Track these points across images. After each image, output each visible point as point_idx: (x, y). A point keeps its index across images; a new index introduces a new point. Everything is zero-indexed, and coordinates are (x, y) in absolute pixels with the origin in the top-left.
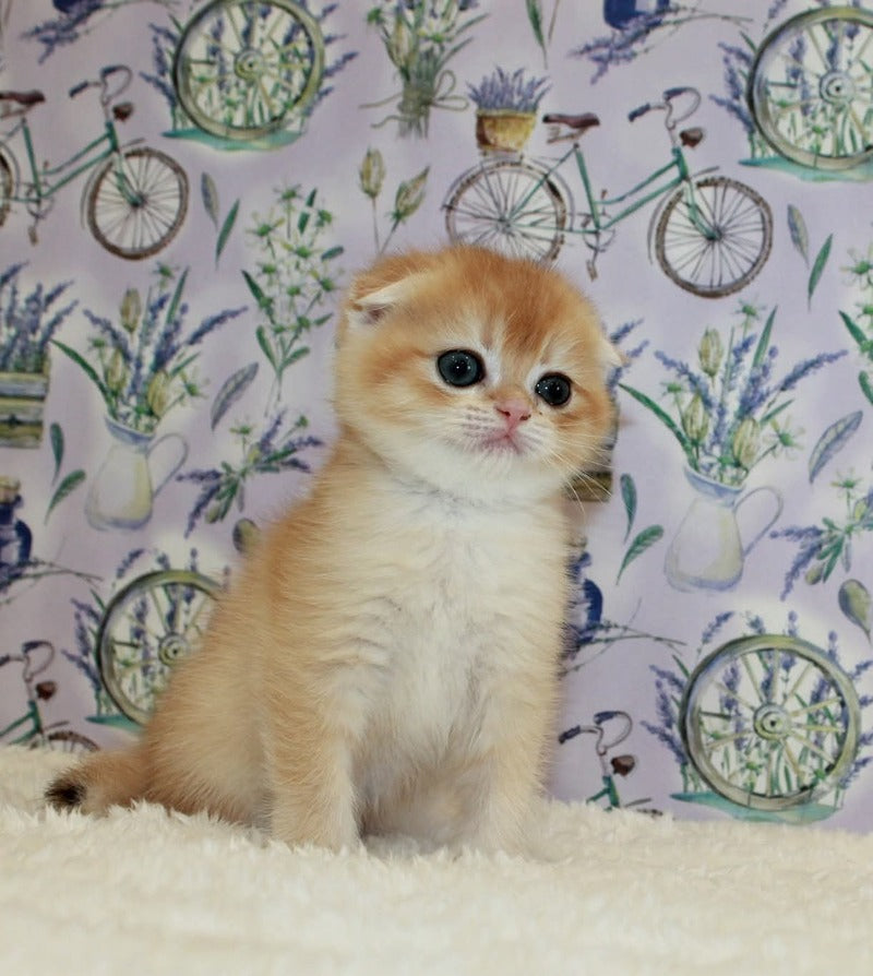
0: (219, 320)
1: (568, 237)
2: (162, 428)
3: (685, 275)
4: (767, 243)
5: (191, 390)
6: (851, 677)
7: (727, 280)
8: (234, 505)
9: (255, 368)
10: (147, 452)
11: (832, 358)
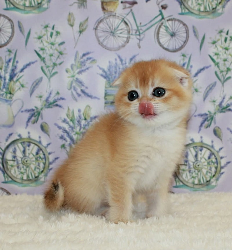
0: (29, 65)
1: (131, 36)
2: (14, 98)
3: (165, 46)
4: (188, 36)
5: (22, 86)
6: (218, 152)
7: (177, 47)
8: (40, 118)
9: (42, 78)
10: (11, 105)
11: (207, 67)
